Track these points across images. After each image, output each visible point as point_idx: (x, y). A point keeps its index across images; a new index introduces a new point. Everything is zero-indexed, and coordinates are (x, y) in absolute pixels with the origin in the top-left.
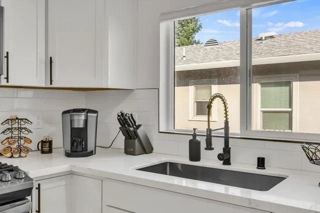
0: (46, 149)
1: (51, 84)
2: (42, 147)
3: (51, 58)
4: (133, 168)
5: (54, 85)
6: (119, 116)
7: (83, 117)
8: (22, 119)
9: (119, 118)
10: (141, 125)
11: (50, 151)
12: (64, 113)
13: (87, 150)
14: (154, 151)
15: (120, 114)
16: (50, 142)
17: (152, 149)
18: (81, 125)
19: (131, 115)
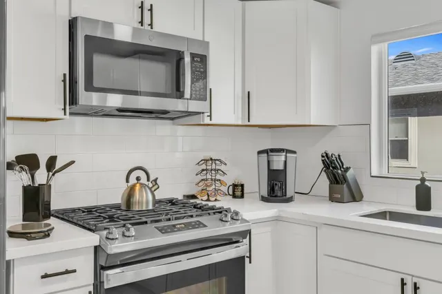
0: (238, 193)
1: (249, 121)
2: (234, 191)
3: (249, 92)
4: (357, 215)
5: (252, 123)
6: (323, 156)
7: (283, 158)
8: (215, 160)
9: (323, 159)
10: (350, 168)
11: (242, 196)
12: (260, 153)
13: (286, 195)
14: (364, 199)
15: (325, 155)
16: (242, 186)
17: (362, 197)
18: (281, 167)
19: (339, 156)
